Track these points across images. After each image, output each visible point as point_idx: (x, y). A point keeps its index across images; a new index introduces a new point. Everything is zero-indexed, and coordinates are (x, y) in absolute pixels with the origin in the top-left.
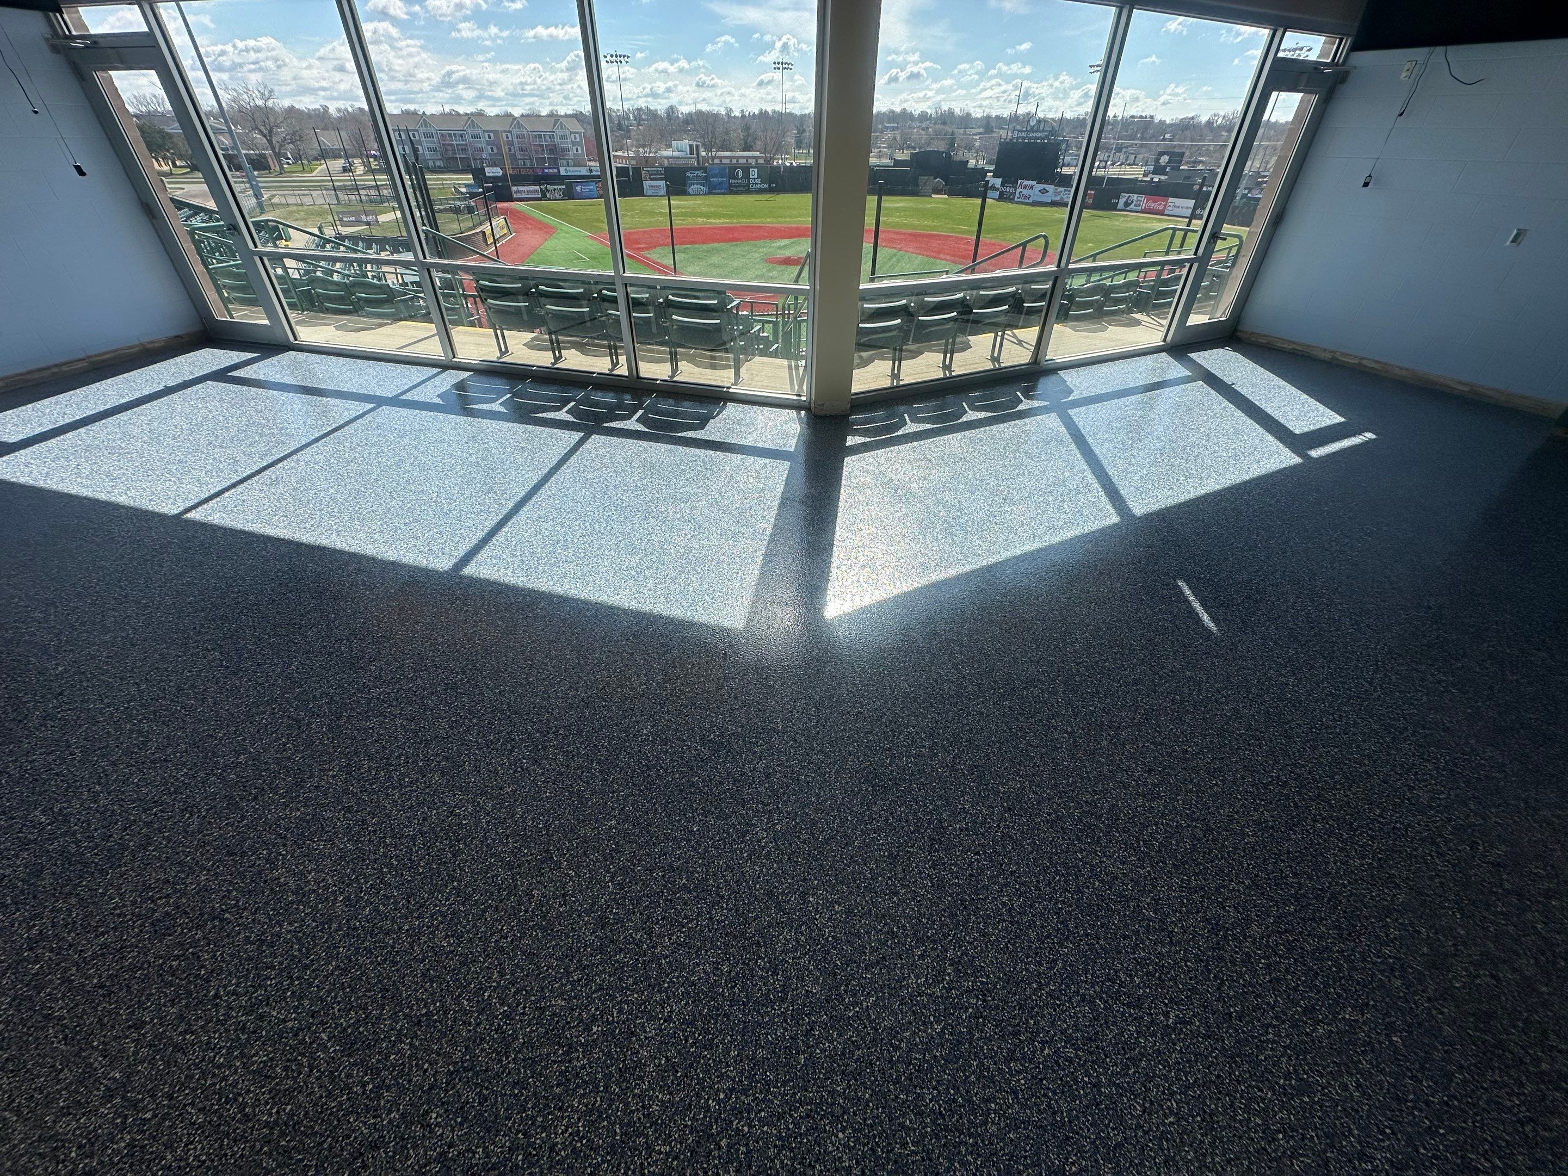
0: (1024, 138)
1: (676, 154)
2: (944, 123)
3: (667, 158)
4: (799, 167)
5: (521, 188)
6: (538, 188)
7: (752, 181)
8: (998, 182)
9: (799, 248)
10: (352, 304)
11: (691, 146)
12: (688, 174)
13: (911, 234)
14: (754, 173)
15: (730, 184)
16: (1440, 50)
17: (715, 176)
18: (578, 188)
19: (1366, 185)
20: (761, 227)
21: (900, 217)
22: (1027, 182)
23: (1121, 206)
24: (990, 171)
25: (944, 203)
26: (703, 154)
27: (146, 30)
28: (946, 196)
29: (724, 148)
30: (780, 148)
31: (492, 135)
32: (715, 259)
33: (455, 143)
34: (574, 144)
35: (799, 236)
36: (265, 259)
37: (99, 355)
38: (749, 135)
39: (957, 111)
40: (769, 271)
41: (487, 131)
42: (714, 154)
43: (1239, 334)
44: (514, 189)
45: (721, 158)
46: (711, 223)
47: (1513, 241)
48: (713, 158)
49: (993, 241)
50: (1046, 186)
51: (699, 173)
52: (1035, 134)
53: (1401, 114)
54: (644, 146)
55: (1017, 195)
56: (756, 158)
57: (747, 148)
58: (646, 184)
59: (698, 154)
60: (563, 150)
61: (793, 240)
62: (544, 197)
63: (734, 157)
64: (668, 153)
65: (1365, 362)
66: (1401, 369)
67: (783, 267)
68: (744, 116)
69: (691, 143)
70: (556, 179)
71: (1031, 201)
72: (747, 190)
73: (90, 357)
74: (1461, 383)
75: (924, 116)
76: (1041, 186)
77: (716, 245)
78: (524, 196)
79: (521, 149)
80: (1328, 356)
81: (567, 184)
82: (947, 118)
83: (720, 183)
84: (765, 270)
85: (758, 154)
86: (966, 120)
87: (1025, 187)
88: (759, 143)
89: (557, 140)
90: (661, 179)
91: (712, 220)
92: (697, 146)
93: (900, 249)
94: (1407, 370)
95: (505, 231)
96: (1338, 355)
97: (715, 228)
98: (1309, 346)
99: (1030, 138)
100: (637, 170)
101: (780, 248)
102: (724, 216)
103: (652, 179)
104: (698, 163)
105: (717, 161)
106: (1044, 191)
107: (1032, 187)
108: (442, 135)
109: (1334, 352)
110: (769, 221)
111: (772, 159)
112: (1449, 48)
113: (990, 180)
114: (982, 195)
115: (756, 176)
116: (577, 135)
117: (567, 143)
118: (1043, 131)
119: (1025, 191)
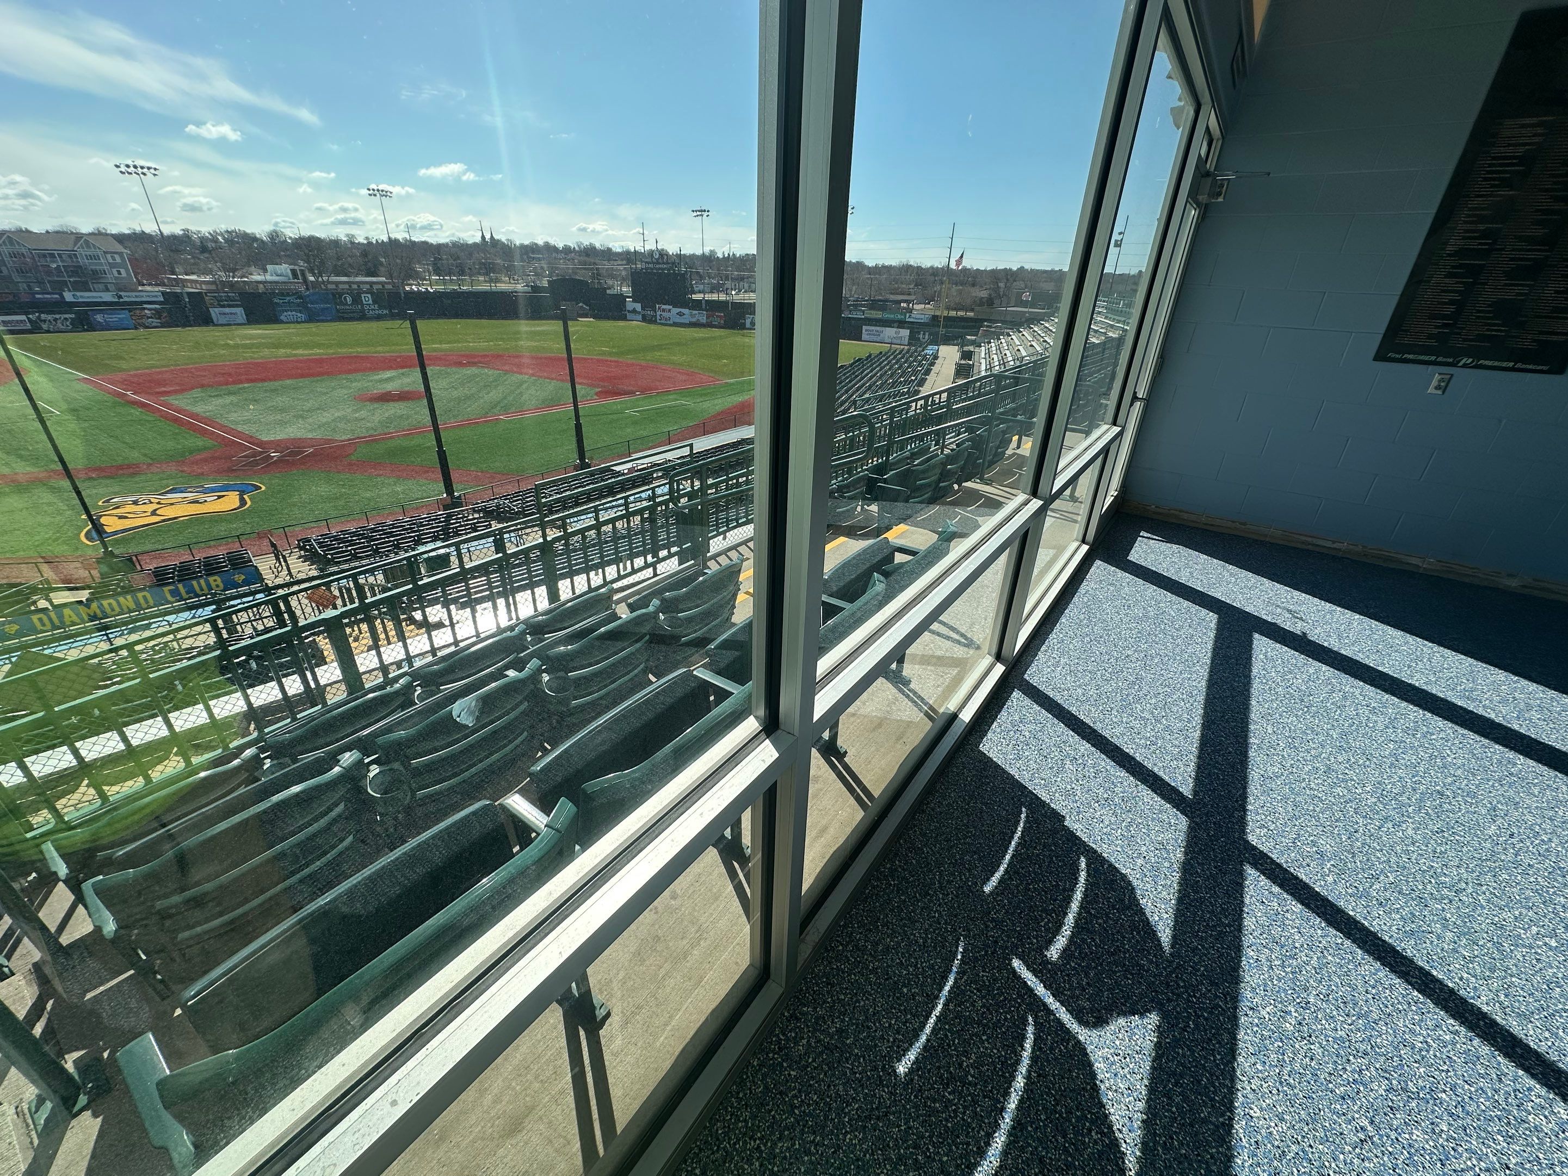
0: (652, 269)
1: (275, 278)
2: (588, 255)
3: (258, 283)
6: (23, 317)
7: (366, 308)
8: (638, 307)
9: (407, 380)
11: (294, 271)
12: (281, 300)
13: (546, 358)
14: (368, 299)
15: (338, 311)
17: (321, 302)
18: (99, 318)
20: (367, 358)
21: (539, 341)
22: (664, 307)
23: (748, 325)
24: (629, 297)
25: (588, 326)
26: (312, 279)
28: (591, 319)
29: (338, 273)
30: (412, 274)
32: (280, 400)
34: (112, 266)
38: (368, 261)
39: (598, 246)
40: (356, 411)
42: (325, 279)
45: (337, 283)
46: (295, 355)
48: (324, 283)
49: (634, 361)
50: (683, 310)
51: (293, 299)
52: (661, 266)
54: (227, 270)
55: (658, 317)
56: (383, 284)
57: (372, 274)
58: (214, 312)
59: (305, 279)
60: (95, 272)
61: (401, 371)
62: (36, 328)
63: (353, 283)
64: (259, 277)
67: (376, 405)
68: (370, 243)
69: (292, 267)
70: (61, 306)
71: (671, 322)
72: (359, 317)
75: (567, 250)
76: (678, 310)
77: (288, 382)
79: (20, 271)
81: (76, 313)
82: (589, 252)
83: (323, 309)
84: (349, 410)
86: (608, 254)
87: (664, 310)
88: (382, 269)
89: (82, 261)
90: (237, 306)
91: (300, 352)
92: (302, 271)
93: (533, 375)
97: (298, 361)
99: (657, 270)
100: (204, 296)
101: (381, 381)
102: (319, 346)
103: (224, 307)
104: (300, 289)
105: (325, 287)
106: (680, 314)
107: (670, 310)
111: (403, 284)
113: (630, 304)
114: (624, 318)
115: (371, 302)
116: (116, 256)
117: (101, 264)
118: (667, 263)
119: (665, 314)
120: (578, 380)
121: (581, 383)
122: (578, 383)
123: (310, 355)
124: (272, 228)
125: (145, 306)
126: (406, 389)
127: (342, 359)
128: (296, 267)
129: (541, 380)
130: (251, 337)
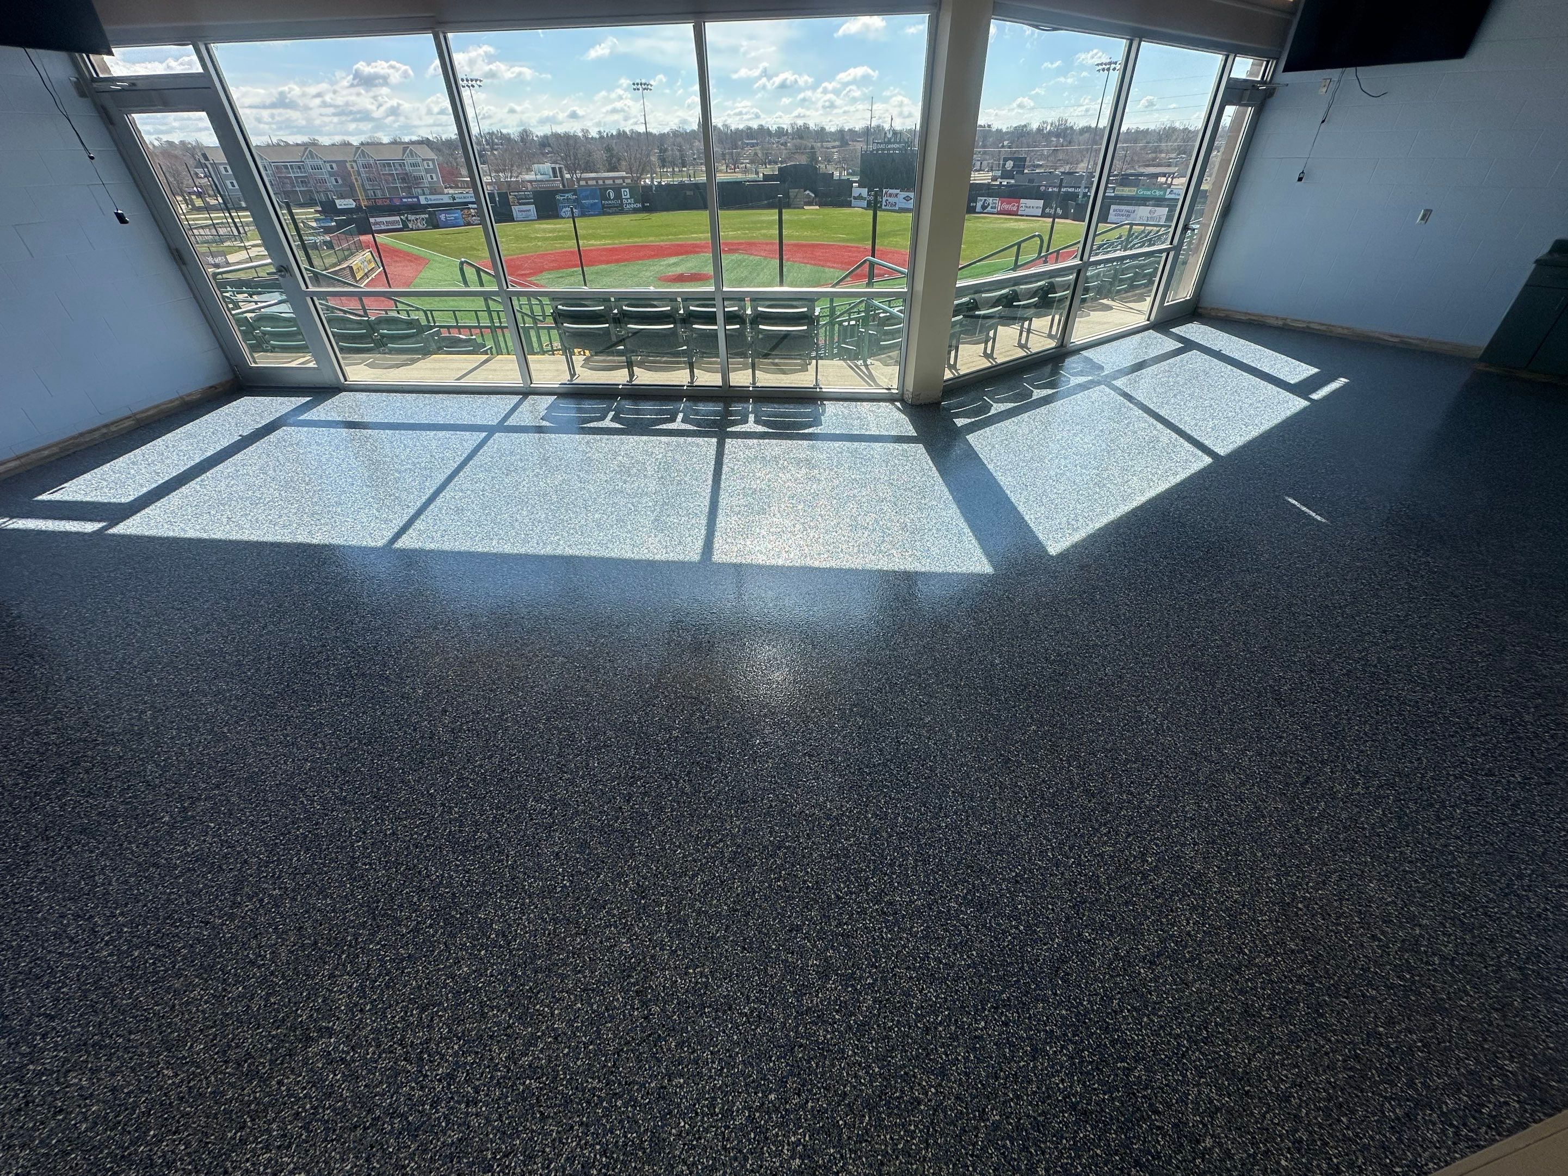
0: (883, 150)
1: (539, 177)
2: (801, 138)
3: (531, 182)
4: (668, 185)
5: (378, 220)
6: (397, 218)
7: (625, 201)
8: (864, 192)
9: (689, 265)
10: (373, 341)
11: (554, 169)
12: (558, 197)
13: (795, 245)
14: (626, 193)
15: (603, 206)
16: (1351, 70)
17: (587, 198)
18: (443, 217)
19: (1300, 179)
20: (645, 246)
22: (891, 191)
23: (978, 209)
24: (855, 182)
26: (568, 176)
27: (201, 70)
28: (817, 207)
29: (589, 168)
30: (644, 167)
31: (334, 165)
33: (292, 175)
34: (427, 171)
35: (687, 253)
36: (315, 298)
37: (142, 412)
38: (612, 156)
39: (812, 126)
41: (328, 162)
42: (579, 176)
43: (1200, 310)
44: (372, 220)
45: (586, 180)
46: (593, 245)
47: (1422, 219)
48: (579, 180)
50: (907, 194)
51: (569, 195)
52: (892, 146)
53: (1323, 122)
54: (504, 171)
55: (884, 203)
56: (623, 178)
57: (613, 169)
58: (515, 209)
59: (562, 176)
60: (416, 178)
61: (680, 257)
62: (405, 228)
63: (600, 178)
64: (531, 176)
65: (1312, 326)
66: (1342, 327)
68: (602, 137)
69: (553, 165)
70: (416, 208)
71: (897, 208)
72: (620, 210)
73: (135, 414)
74: (1392, 336)
75: (781, 133)
76: (904, 194)
78: (383, 227)
79: (369, 179)
80: (1280, 323)
81: (429, 213)
82: (802, 133)
83: (592, 205)
85: (624, 174)
86: (821, 134)
87: (890, 195)
88: (624, 163)
89: (408, 168)
90: (530, 203)
91: (592, 242)
92: (560, 168)
94: (1347, 328)
95: (373, 265)
96: (1289, 322)
97: (598, 250)
98: (1263, 316)
99: (889, 150)
100: (504, 196)
101: (669, 265)
103: (520, 204)
104: (564, 186)
105: (582, 183)
106: (907, 199)
107: (896, 195)
108: (277, 167)
109: (1285, 319)
110: (652, 240)
111: (639, 178)
112: (1358, 68)
113: (857, 190)
114: (849, 205)
115: (628, 196)
116: (430, 163)
117: (420, 171)
118: (900, 142)
119: (891, 200)
120: (829, 264)
121: (833, 267)
122: (829, 267)
123: (604, 245)
124: (520, 129)
125: (470, 206)
126: (693, 271)
127: (628, 249)
128: (557, 166)
129: (796, 265)
130: (544, 231)
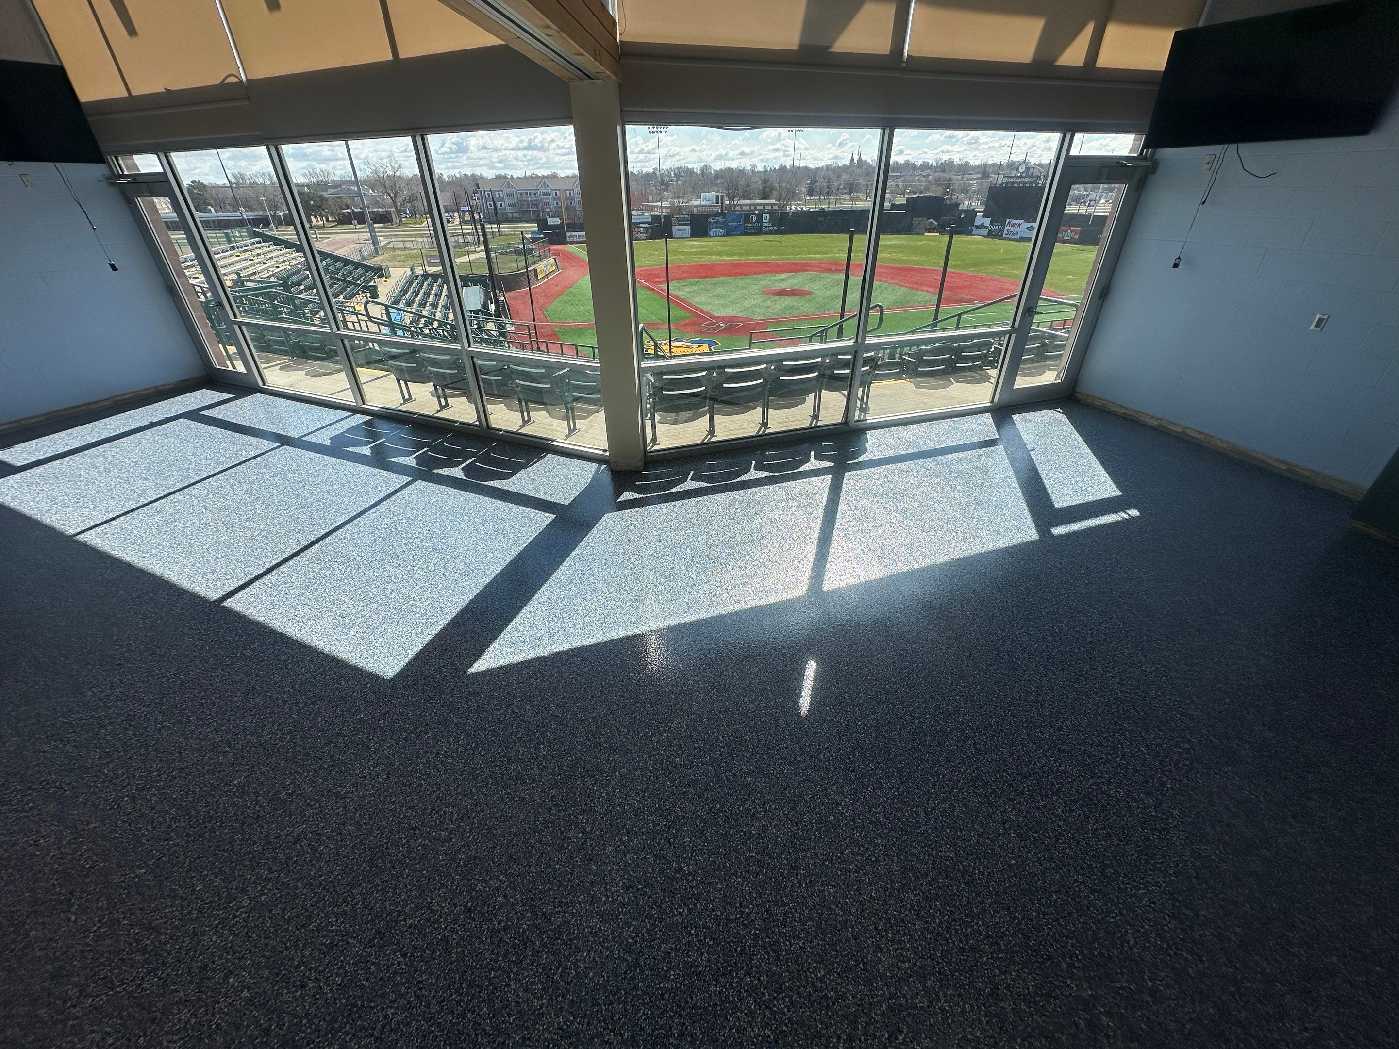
0: (1013, 183)
1: (704, 203)
2: (943, 171)
3: (697, 206)
4: (808, 212)
5: (573, 234)
7: (764, 225)
8: (987, 222)
9: (795, 281)
11: (717, 197)
12: (710, 220)
13: (897, 269)
14: (766, 218)
15: (745, 228)
17: (733, 220)
19: (1176, 265)
20: (765, 263)
21: (892, 253)
22: (1015, 221)
24: (980, 212)
25: (935, 241)
26: (727, 202)
27: (162, 170)
28: (938, 234)
29: (744, 197)
30: (792, 196)
31: (558, 192)
32: (720, 290)
33: (529, 199)
35: (798, 271)
38: (766, 187)
40: (763, 301)
41: (555, 190)
42: (736, 202)
44: (568, 234)
45: (742, 205)
46: (723, 260)
47: (1317, 325)
48: (735, 206)
49: (975, 274)
51: (720, 219)
52: (1023, 180)
53: (1204, 202)
54: (678, 198)
55: (1005, 232)
56: (772, 205)
57: (765, 197)
58: (675, 229)
59: (722, 203)
61: (790, 274)
63: (753, 205)
64: (695, 203)
65: (1188, 432)
67: (777, 298)
68: (766, 171)
69: (717, 194)
71: (1018, 237)
72: (759, 232)
74: (1278, 461)
75: (925, 166)
76: (1029, 225)
77: (723, 279)
78: (575, 239)
82: (946, 167)
83: (736, 227)
84: (760, 301)
85: (773, 201)
86: (965, 168)
87: (1013, 225)
88: (775, 193)
90: (687, 224)
91: (725, 258)
92: (722, 196)
93: (886, 282)
95: (554, 268)
97: (725, 264)
99: (1018, 184)
100: (668, 218)
101: (777, 281)
102: (735, 254)
103: (679, 225)
104: (722, 211)
105: (738, 208)
106: (1030, 229)
107: (1020, 225)
108: (521, 194)
110: (774, 258)
111: (786, 205)
113: (979, 220)
114: (970, 233)
115: (768, 220)
118: (1032, 176)
119: (1013, 229)
120: (924, 288)
121: (926, 291)
122: (923, 290)
123: (733, 260)
124: (702, 164)
125: (641, 225)
126: (795, 288)
127: (749, 265)
128: (720, 194)
129: (892, 287)
130: (692, 247)
